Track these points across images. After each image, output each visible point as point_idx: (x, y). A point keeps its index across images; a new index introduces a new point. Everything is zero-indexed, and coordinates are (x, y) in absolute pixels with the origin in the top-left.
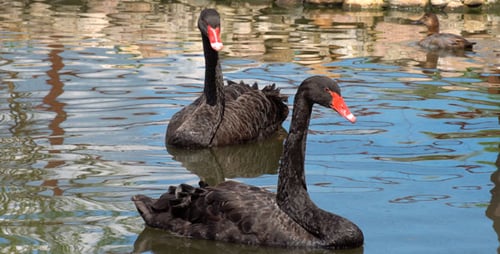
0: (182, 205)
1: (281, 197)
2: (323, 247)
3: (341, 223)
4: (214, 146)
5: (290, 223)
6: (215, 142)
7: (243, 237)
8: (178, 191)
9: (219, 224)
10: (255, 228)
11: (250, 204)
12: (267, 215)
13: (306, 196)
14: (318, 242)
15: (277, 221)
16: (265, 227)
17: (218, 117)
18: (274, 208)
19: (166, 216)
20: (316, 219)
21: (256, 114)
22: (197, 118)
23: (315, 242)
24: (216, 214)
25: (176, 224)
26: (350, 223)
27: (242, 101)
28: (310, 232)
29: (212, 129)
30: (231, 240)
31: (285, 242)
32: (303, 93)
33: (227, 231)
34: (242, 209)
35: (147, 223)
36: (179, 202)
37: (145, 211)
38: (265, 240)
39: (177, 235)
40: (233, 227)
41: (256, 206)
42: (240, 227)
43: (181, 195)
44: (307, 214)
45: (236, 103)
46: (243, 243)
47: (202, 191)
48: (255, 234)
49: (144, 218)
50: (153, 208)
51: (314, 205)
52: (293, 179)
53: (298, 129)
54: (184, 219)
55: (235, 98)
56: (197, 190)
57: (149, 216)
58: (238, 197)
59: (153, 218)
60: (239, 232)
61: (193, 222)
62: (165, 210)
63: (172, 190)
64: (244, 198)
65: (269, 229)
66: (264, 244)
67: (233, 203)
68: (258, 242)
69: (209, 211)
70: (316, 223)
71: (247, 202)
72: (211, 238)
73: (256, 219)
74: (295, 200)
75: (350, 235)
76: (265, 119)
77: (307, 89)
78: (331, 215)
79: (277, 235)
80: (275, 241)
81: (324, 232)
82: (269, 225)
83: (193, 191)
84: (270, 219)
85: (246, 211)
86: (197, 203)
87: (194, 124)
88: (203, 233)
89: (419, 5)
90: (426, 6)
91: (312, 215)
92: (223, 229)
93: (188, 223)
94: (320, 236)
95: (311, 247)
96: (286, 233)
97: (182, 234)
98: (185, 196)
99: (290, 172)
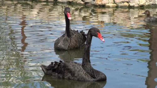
0: (55, 68)
1: (83, 65)
2: (95, 81)
3: (100, 73)
4: (68, 50)
5: (86, 73)
6: (69, 49)
7: (73, 78)
8: (54, 63)
9: (66, 74)
10: (76, 75)
11: (74, 68)
12: (79, 71)
13: (90, 65)
14: (94, 79)
15: (82, 73)
16: (79, 75)
17: (70, 41)
18: (81, 69)
19: (50, 72)
20: (93, 72)
21: (79, 40)
22: (64, 41)
23: (93, 79)
24: (65, 71)
25: (53, 74)
26: (103, 73)
27: (75, 36)
28: (91, 76)
29: (68, 45)
30: (69, 79)
31: (84, 79)
32: (90, 33)
33: (68, 76)
34: (72, 69)
35: (45, 74)
36: (54, 67)
37: (44, 70)
38: (79, 79)
39: (53, 77)
40: (70, 75)
41: (76, 68)
42: (72, 75)
43: (55, 65)
44: (90, 71)
45: (74, 36)
46: (72, 80)
47: (61, 64)
48: (76, 77)
49: (44, 72)
50: (46, 69)
51: (92, 68)
52: (86, 60)
53: (88, 44)
54: (55, 72)
55: (73, 35)
56: (59, 63)
57: (45, 71)
58: (71, 66)
59: (47, 72)
60: (71, 76)
61: (58, 73)
62: (50, 70)
63: (52, 63)
64: (73, 66)
65: (80, 76)
66: (78, 80)
67: (70, 67)
68: (77, 79)
69: (63, 70)
70: (93, 73)
71: (73, 67)
72: (63, 78)
73: (76, 72)
74: (87, 66)
75: (103, 77)
76: (82, 42)
77: (91, 32)
78: (97, 71)
79: (82, 77)
80: (82, 79)
81: (95, 76)
82: (80, 74)
83: (58, 64)
84: (80, 72)
85: (73, 70)
86: (59, 67)
87: (63, 43)
88: (61, 77)
89: (126, 6)
90: (128, 6)
91: (92, 71)
92: (67, 75)
93: (57, 74)
94: (94, 78)
95: (92, 81)
96: (85, 76)
97: (55, 77)
98: (56, 65)
99: (86, 57)
